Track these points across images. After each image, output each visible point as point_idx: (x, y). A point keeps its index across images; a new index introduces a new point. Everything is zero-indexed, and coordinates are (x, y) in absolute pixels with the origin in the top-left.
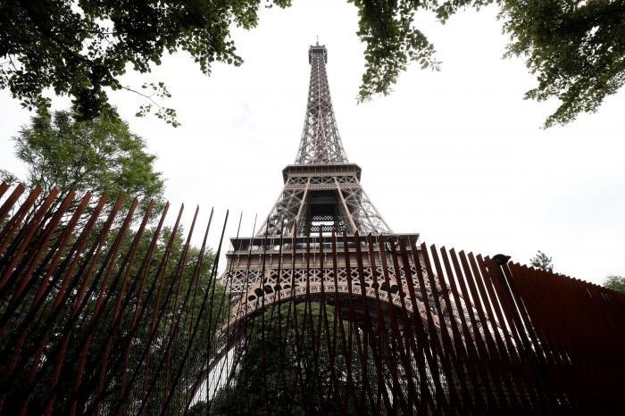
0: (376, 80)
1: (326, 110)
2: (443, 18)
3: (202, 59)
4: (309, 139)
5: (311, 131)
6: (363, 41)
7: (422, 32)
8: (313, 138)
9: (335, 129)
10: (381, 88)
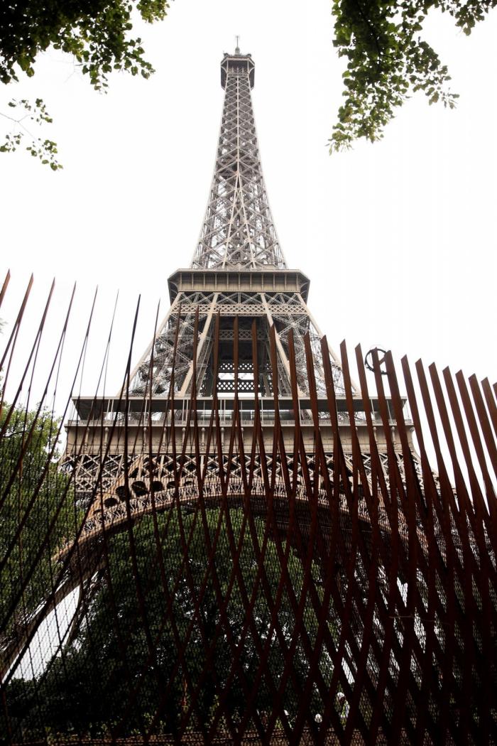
0: (359, 117)
1: (249, 172)
2: (466, 25)
3: (92, 67)
4: (217, 223)
5: (221, 210)
6: (341, 54)
7: (431, 46)
8: (225, 221)
9: (264, 209)
10: (366, 130)
